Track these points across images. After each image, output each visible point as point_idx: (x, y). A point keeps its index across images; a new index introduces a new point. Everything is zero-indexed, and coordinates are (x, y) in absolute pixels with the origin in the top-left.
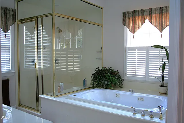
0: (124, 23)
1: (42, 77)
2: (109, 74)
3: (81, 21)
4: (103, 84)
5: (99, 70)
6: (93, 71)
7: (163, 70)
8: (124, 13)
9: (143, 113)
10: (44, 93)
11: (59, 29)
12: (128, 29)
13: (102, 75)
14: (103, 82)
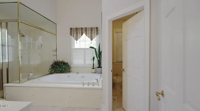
0: (71, 34)
1: (7, 70)
2: (62, 64)
3: (41, 29)
4: (58, 70)
5: (56, 62)
6: (51, 63)
7: (93, 60)
8: (71, 29)
9: (88, 84)
10: (9, 81)
11: (22, 34)
12: (73, 38)
13: (57, 65)
14: (58, 69)
